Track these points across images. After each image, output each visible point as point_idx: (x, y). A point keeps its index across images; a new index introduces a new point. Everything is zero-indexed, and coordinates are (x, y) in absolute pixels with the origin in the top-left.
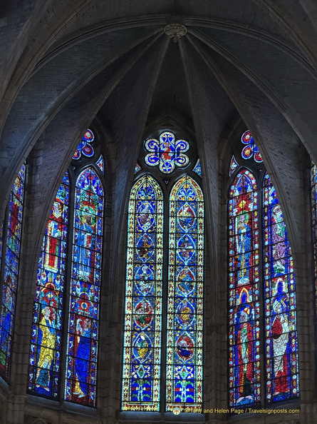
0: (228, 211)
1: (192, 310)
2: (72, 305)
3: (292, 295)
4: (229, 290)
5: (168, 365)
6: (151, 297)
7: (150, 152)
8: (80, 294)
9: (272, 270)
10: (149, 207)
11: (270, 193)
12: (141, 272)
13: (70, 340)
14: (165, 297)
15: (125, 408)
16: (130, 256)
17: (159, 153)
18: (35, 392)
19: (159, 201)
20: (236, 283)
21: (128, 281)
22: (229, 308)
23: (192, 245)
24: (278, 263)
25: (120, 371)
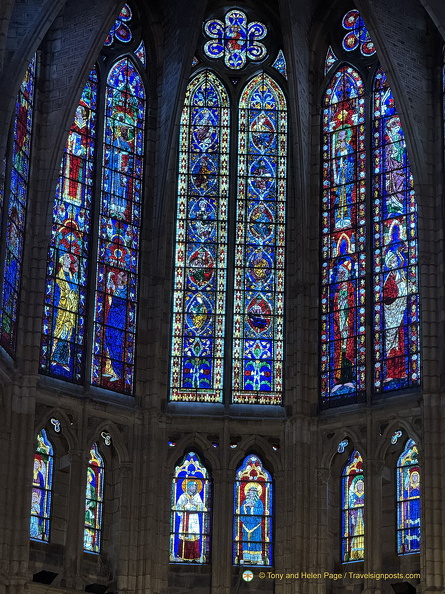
0: (322, 125)
1: (270, 263)
2: (101, 253)
3: (413, 244)
4: (322, 235)
5: (236, 339)
6: (213, 244)
7: (212, 39)
8: (112, 236)
9: (384, 208)
10: (210, 118)
11: (384, 100)
12: (198, 208)
13: (98, 301)
14: (231, 245)
15: (174, 397)
16: (181, 185)
17: (224, 41)
18: (49, 372)
19: (224, 109)
20: (332, 226)
21: (180, 220)
22: (322, 261)
23: (270, 172)
24: (394, 199)
25: (168, 346)
